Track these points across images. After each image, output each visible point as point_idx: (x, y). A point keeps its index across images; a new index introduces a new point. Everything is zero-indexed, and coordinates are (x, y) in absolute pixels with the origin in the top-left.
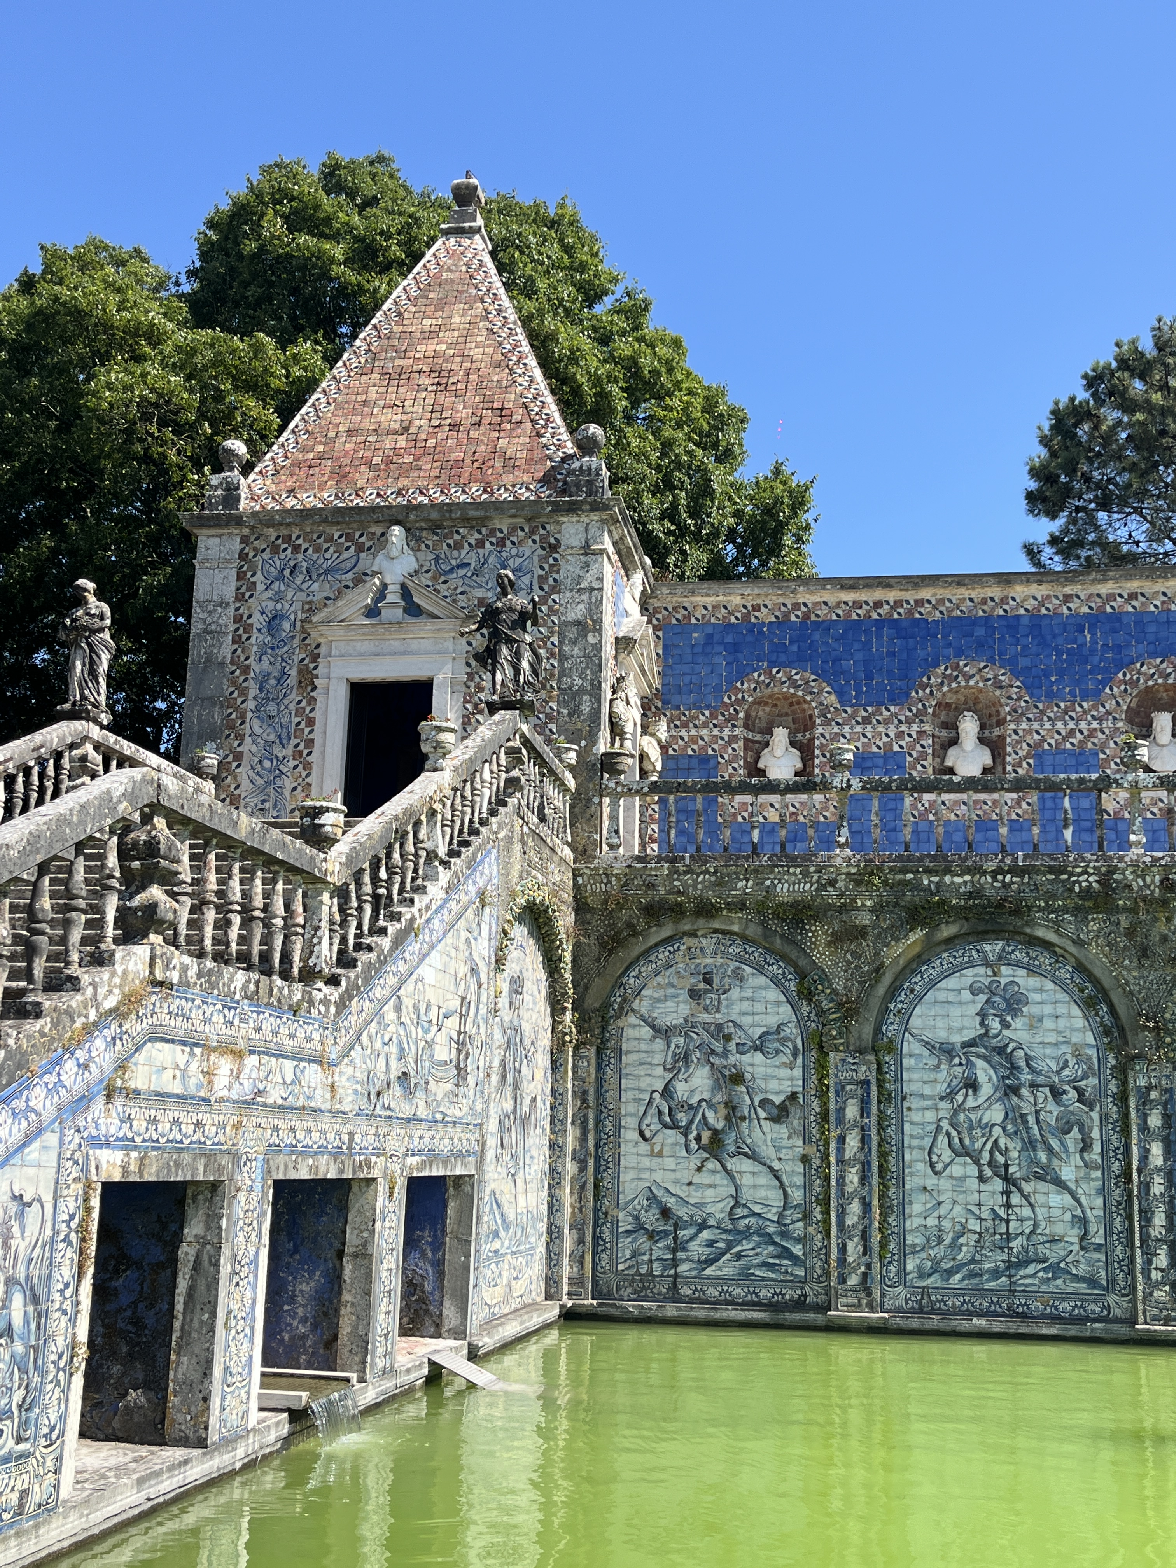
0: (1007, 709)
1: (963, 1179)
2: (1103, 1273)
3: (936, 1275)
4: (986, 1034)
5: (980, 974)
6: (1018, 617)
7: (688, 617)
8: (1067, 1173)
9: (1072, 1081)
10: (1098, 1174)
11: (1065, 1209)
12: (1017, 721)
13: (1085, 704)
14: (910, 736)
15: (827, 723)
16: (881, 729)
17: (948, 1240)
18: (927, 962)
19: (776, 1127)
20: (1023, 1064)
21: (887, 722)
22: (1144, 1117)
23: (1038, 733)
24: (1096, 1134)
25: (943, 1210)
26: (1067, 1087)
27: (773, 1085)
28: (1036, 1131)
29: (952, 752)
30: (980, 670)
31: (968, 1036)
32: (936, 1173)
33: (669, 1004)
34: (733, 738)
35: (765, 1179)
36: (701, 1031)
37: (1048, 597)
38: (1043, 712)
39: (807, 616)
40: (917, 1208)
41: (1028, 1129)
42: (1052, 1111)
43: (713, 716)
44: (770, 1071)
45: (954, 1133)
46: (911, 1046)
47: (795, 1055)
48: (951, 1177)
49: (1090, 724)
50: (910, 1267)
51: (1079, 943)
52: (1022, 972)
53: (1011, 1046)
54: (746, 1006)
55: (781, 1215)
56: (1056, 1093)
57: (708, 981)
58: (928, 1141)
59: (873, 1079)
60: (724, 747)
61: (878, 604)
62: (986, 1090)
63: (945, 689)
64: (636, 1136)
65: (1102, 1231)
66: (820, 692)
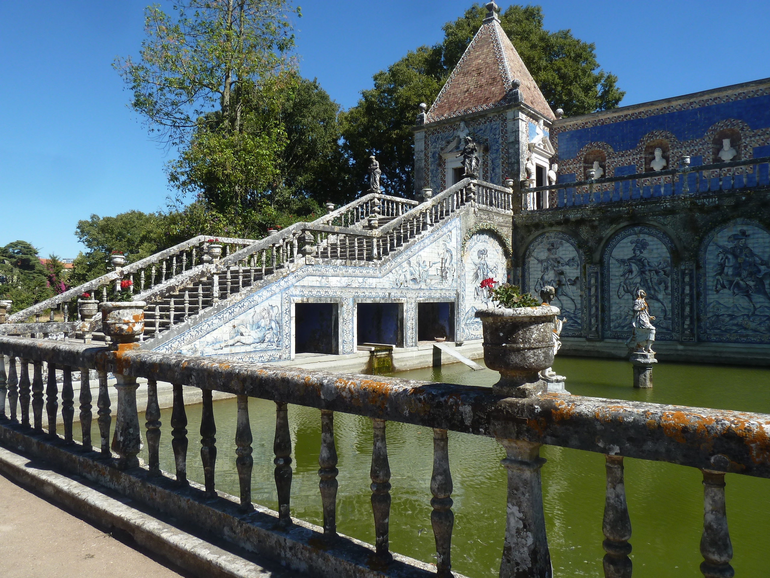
0: (670, 145)
1: (628, 300)
2: (671, 326)
3: (619, 328)
4: (635, 256)
5: (634, 237)
6: (674, 112)
7: (565, 130)
8: (660, 297)
9: (662, 269)
10: (670, 297)
11: (660, 308)
12: (673, 149)
13: (697, 140)
14: (637, 159)
15: (610, 158)
16: (627, 158)
17: (623, 318)
18: (617, 235)
19: (573, 287)
20: (647, 264)
21: (630, 155)
22: (684, 279)
23: (681, 152)
24: (669, 285)
25: (621, 309)
26: (660, 271)
27: (572, 275)
28: (650, 284)
29: (653, 162)
30: (661, 133)
31: (629, 256)
32: (620, 298)
33: (542, 253)
34: (580, 167)
35: (570, 302)
36: (552, 261)
37: (685, 104)
38: (682, 145)
39: (603, 123)
40: (614, 308)
41: (648, 284)
42: (655, 278)
43: (574, 161)
44: (571, 271)
45: (625, 286)
46: (612, 261)
47: (578, 266)
48: (624, 299)
49: (699, 147)
50: (611, 326)
51: (664, 225)
52: (647, 236)
53: (643, 259)
54: (564, 252)
55: (574, 312)
56: (657, 272)
57: (553, 245)
58: (617, 289)
59: (599, 271)
60: (577, 171)
61: (626, 116)
62: (635, 273)
63: (649, 141)
64: (534, 291)
65: (671, 314)
66: (608, 148)
